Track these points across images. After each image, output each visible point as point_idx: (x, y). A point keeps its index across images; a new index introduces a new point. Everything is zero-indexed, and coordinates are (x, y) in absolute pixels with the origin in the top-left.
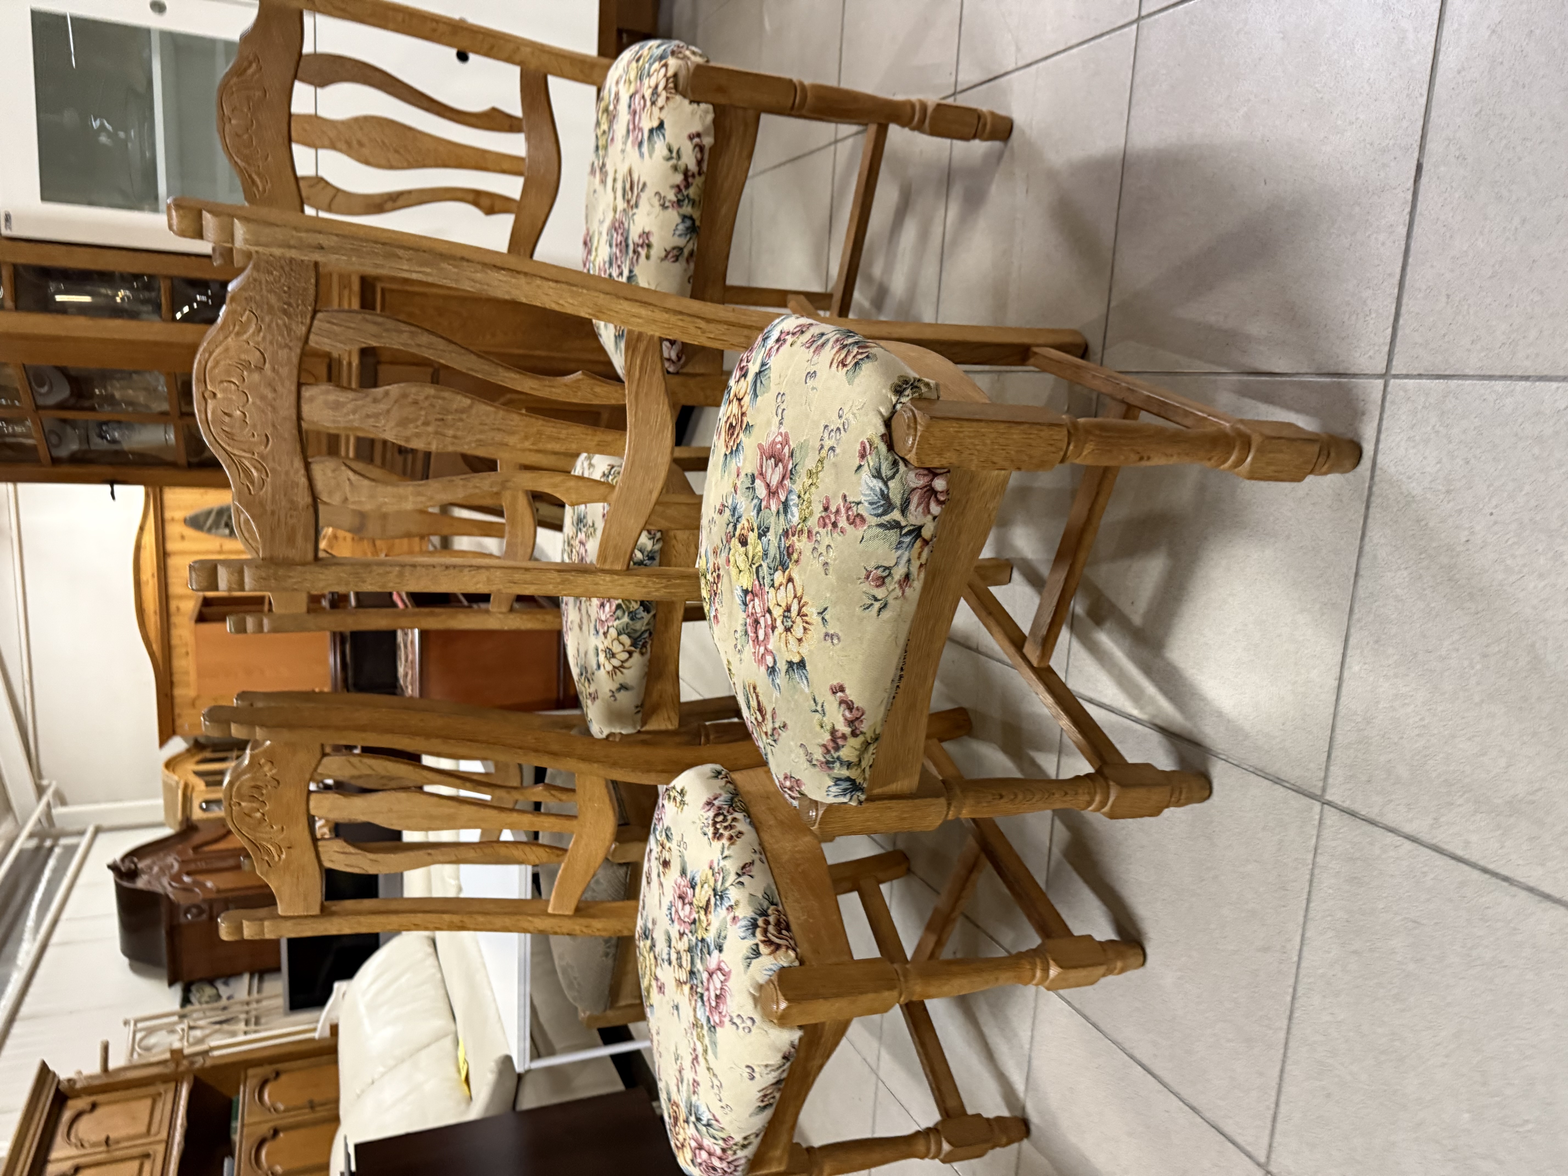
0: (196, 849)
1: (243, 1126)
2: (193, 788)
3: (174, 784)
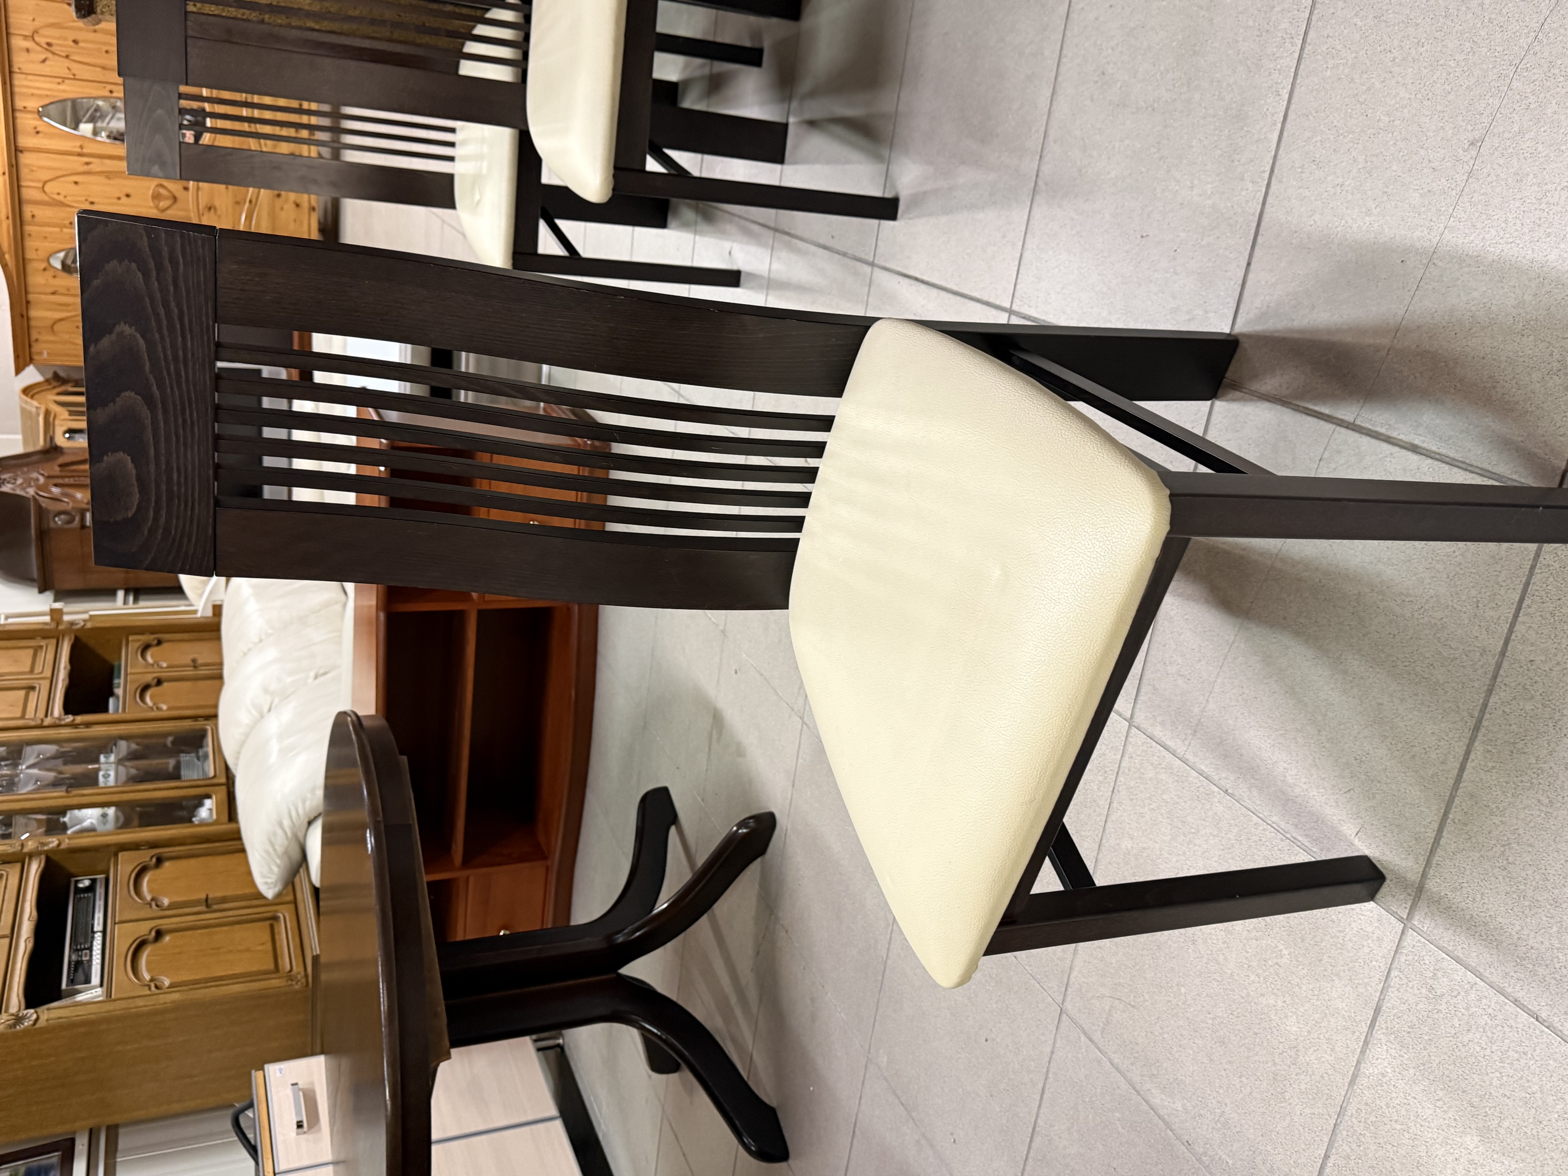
0: (61, 466)
1: (126, 675)
2: (55, 416)
3: (34, 410)
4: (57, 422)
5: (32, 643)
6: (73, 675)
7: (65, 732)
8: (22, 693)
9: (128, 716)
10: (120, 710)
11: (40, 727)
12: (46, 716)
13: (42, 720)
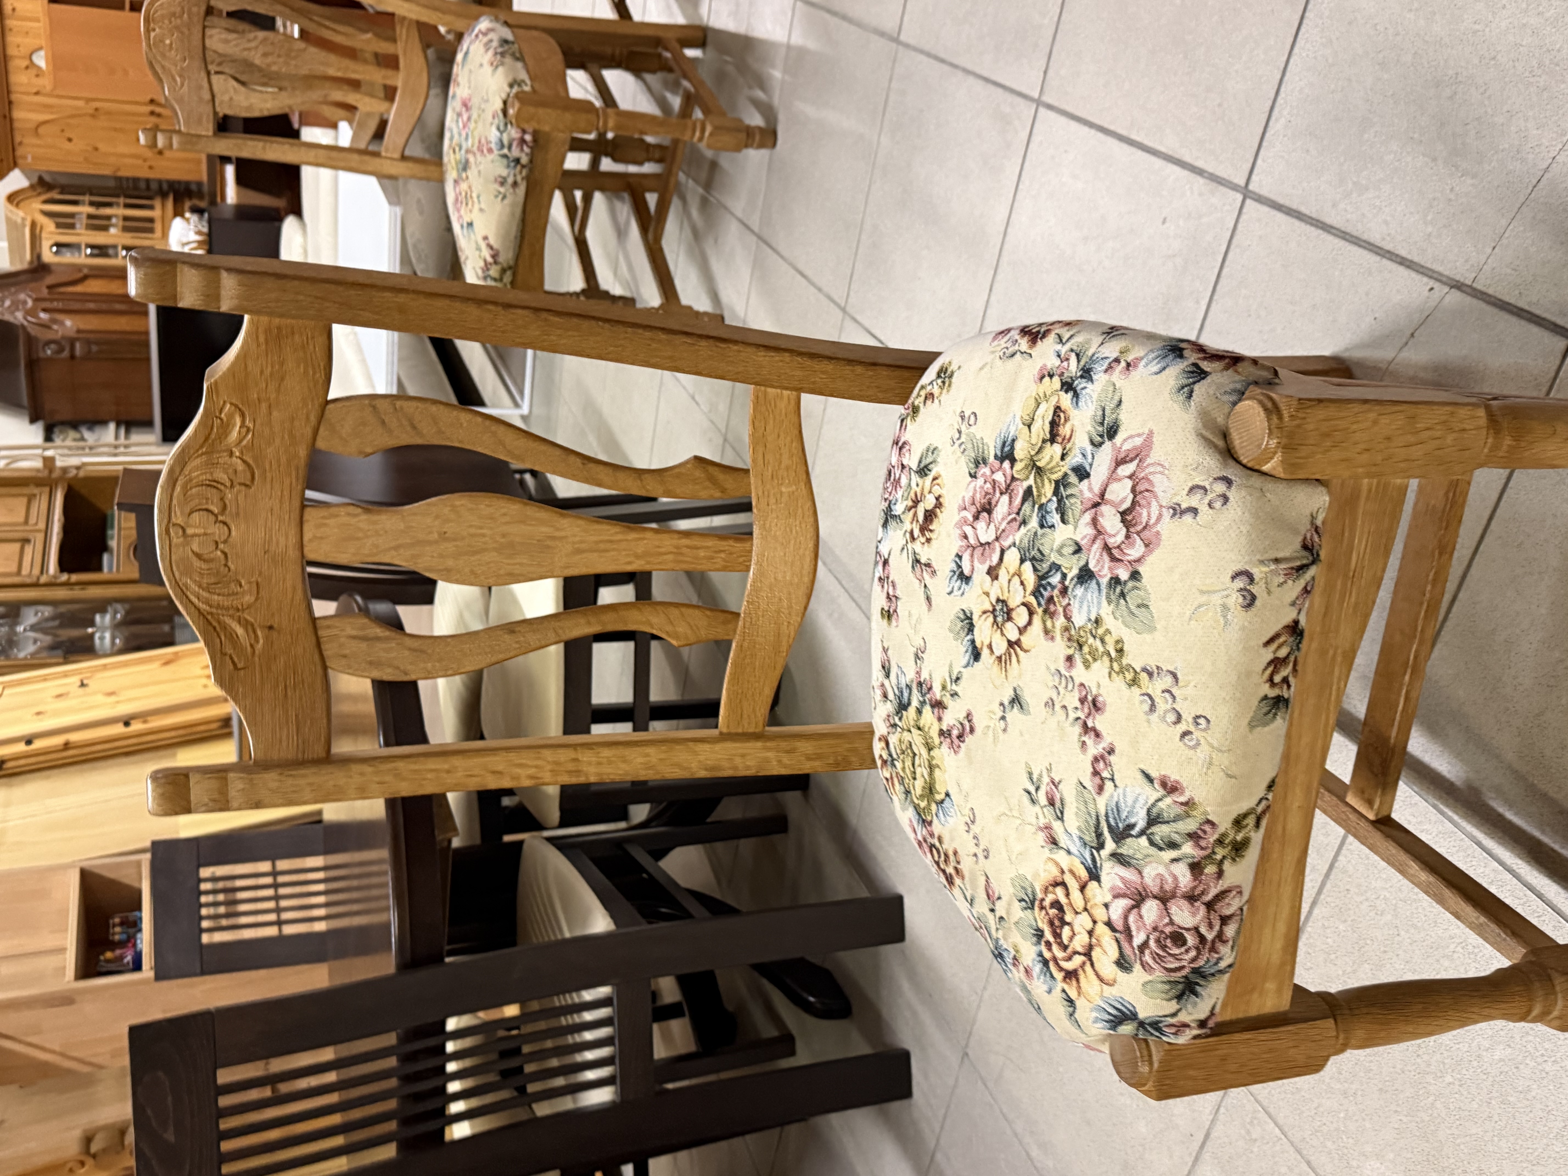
0: (50, 287)
1: (120, 529)
2: (42, 228)
3: (19, 221)
4: (44, 235)
5: (26, 491)
6: (67, 529)
7: (61, 593)
8: (17, 546)
9: (122, 576)
10: (115, 569)
11: (36, 585)
12: (42, 572)
13: (38, 579)
